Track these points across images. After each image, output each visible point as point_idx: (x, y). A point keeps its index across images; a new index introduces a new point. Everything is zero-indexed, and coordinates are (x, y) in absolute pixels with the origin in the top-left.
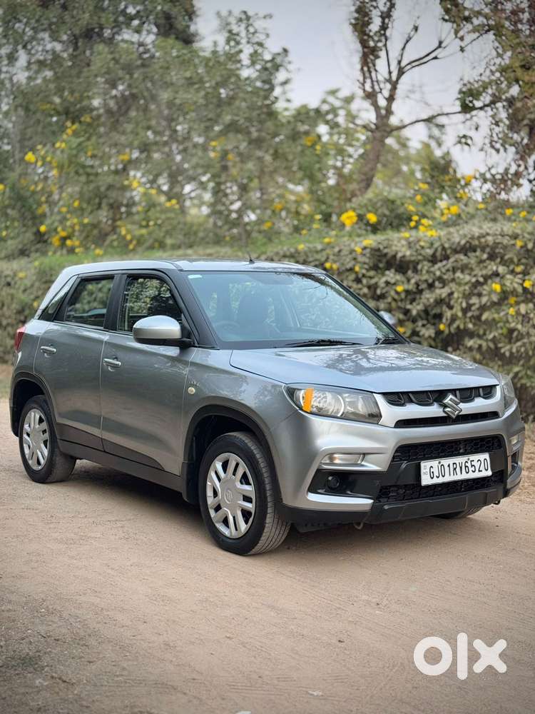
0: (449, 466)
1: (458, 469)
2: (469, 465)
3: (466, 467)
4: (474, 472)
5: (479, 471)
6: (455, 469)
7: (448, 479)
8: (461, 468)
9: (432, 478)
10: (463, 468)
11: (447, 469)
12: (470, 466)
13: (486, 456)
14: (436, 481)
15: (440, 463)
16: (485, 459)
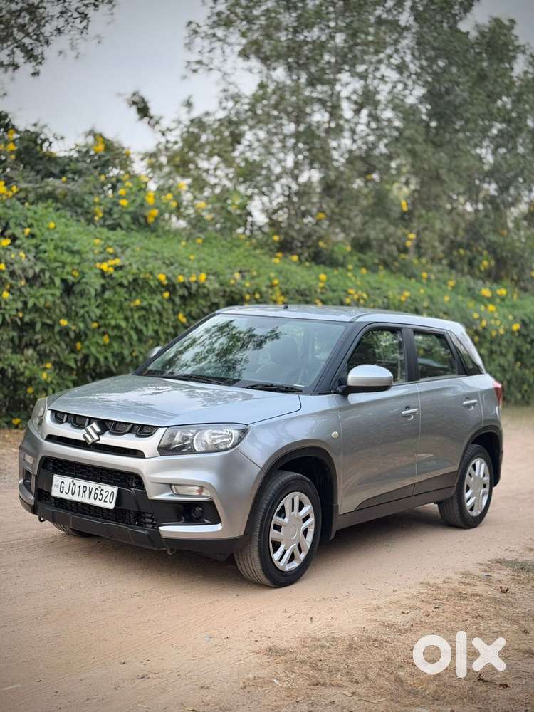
0: (80, 487)
1: (87, 493)
2: (98, 492)
3: (95, 493)
4: (100, 500)
5: (105, 501)
6: (84, 492)
7: (76, 498)
8: (90, 493)
9: (61, 492)
10: (93, 493)
11: (77, 489)
12: (99, 494)
13: (115, 490)
14: (63, 496)
15: (73, 481)
16: (113, 492)
